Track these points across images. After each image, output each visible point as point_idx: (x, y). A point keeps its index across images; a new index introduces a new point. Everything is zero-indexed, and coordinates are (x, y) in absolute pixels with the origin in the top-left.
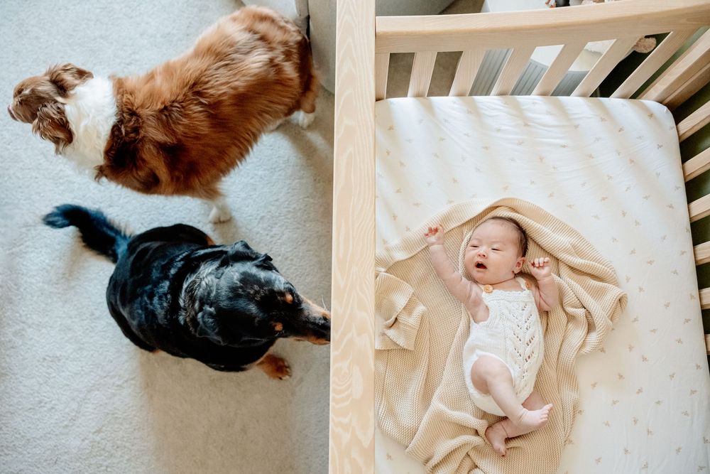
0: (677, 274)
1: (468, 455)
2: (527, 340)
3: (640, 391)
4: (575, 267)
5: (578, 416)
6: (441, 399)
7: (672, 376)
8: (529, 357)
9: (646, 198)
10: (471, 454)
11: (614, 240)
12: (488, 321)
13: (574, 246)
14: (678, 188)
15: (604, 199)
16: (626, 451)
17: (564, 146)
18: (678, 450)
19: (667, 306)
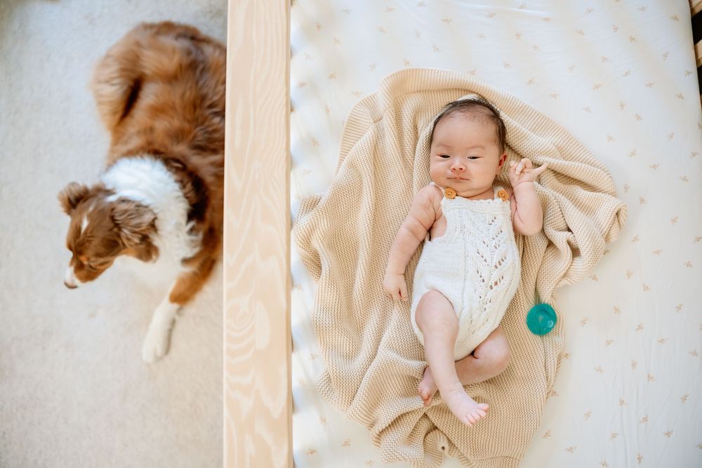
0: (687, 180)
1: (425, 415)
2: (495, 261)
3: (640, 327)
4: (558, 170)
5: (564, 360)
6: (391, 347)
7: (679, 308)
8: (496, 284)
9: (650, 85)
10: (430, 415)
11: (610, 138)
12: (445, 236)
13: (560, 149)
14: (688, 73)
15: (597, 87)
16: (622, 402)
17: (547, 19)
18: (684, 399)
19: (674, 221)
